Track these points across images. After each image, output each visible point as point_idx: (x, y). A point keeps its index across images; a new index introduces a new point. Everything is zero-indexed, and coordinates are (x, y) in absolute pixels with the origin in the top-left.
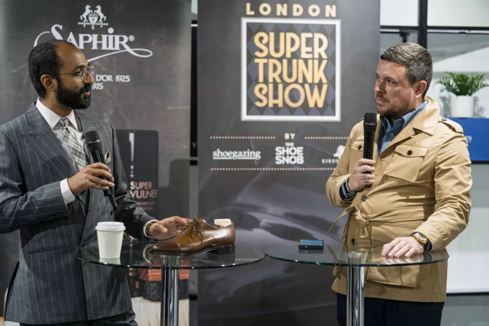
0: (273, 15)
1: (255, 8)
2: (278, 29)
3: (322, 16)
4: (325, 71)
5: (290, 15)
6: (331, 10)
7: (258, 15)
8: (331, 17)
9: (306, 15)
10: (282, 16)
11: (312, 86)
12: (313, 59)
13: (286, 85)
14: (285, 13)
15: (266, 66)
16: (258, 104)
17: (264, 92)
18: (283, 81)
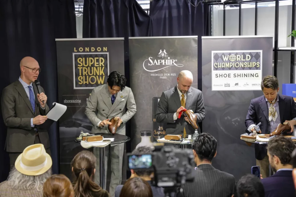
0: (84, 51)
1: (77, 49)
2: (86, 56)
3: (102, 51)
4: (103, 71)
5: (90, 51)
6: (105, 49)
7: (78, 52)
8: (105, 51)
9: (96, 51)
10: (87, 52)
11: (99, 76)
12: (99, 67)
13: (89, 76)
14: (88, 51)
15: (82, 70)
16: (79, 83)
17: (82, 79)
18: (88, 75)
